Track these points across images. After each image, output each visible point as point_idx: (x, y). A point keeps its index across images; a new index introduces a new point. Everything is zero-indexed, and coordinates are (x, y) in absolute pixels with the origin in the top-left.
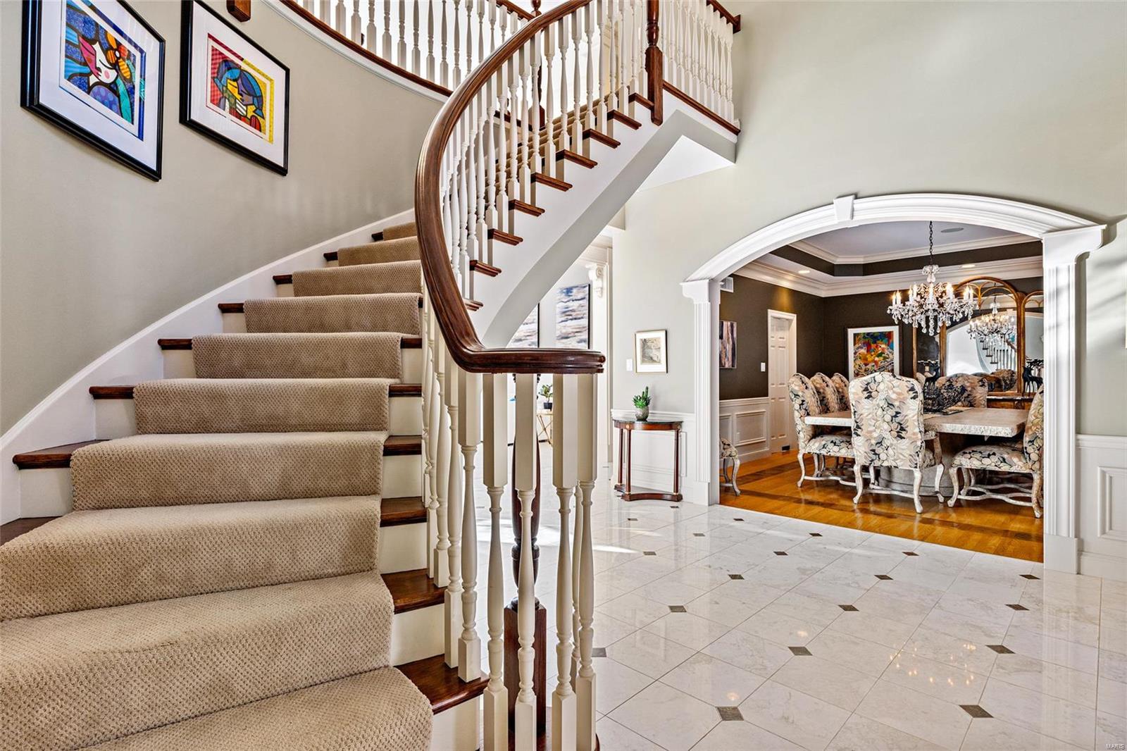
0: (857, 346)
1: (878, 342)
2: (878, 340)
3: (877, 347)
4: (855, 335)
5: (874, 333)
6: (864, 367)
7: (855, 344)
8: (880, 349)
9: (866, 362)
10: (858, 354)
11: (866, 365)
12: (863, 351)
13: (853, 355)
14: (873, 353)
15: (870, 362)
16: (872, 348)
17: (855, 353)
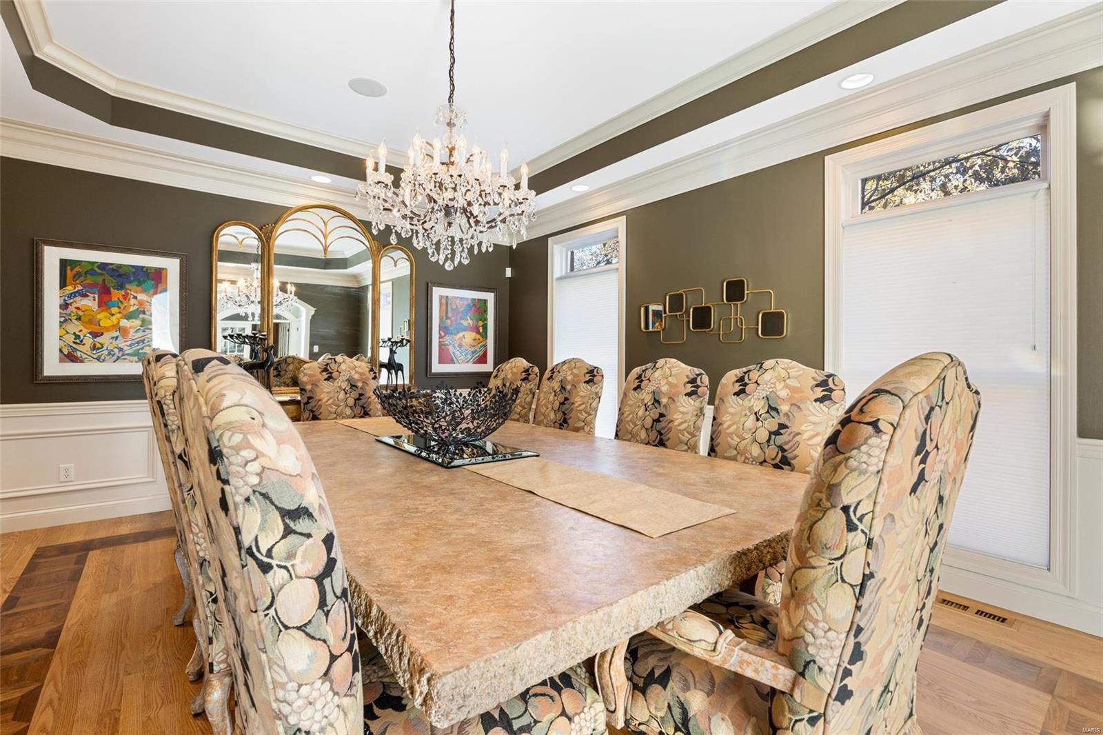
0: (70, 289)
1: (128, 286)
2: (130, 282)
3: (126, 297)
4: (64, 264)
5: (120, 266)
6: (89, 341)
7: (63, 284)
8: (133, 301)
9: (96, 329)
10: (71, 309)
11: (95, 335)
12: (90, 303)
13: (58, 310)
14: (114, 310)
15: (107, 329)
16: (114, 299)
17: (65, 306)
